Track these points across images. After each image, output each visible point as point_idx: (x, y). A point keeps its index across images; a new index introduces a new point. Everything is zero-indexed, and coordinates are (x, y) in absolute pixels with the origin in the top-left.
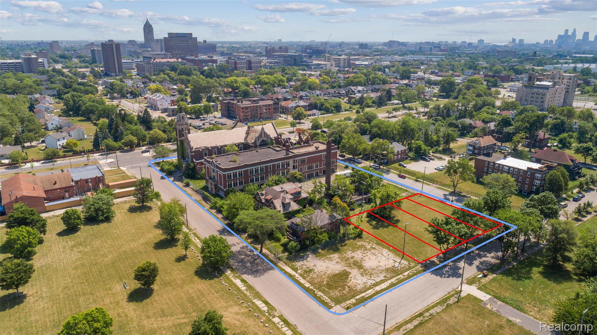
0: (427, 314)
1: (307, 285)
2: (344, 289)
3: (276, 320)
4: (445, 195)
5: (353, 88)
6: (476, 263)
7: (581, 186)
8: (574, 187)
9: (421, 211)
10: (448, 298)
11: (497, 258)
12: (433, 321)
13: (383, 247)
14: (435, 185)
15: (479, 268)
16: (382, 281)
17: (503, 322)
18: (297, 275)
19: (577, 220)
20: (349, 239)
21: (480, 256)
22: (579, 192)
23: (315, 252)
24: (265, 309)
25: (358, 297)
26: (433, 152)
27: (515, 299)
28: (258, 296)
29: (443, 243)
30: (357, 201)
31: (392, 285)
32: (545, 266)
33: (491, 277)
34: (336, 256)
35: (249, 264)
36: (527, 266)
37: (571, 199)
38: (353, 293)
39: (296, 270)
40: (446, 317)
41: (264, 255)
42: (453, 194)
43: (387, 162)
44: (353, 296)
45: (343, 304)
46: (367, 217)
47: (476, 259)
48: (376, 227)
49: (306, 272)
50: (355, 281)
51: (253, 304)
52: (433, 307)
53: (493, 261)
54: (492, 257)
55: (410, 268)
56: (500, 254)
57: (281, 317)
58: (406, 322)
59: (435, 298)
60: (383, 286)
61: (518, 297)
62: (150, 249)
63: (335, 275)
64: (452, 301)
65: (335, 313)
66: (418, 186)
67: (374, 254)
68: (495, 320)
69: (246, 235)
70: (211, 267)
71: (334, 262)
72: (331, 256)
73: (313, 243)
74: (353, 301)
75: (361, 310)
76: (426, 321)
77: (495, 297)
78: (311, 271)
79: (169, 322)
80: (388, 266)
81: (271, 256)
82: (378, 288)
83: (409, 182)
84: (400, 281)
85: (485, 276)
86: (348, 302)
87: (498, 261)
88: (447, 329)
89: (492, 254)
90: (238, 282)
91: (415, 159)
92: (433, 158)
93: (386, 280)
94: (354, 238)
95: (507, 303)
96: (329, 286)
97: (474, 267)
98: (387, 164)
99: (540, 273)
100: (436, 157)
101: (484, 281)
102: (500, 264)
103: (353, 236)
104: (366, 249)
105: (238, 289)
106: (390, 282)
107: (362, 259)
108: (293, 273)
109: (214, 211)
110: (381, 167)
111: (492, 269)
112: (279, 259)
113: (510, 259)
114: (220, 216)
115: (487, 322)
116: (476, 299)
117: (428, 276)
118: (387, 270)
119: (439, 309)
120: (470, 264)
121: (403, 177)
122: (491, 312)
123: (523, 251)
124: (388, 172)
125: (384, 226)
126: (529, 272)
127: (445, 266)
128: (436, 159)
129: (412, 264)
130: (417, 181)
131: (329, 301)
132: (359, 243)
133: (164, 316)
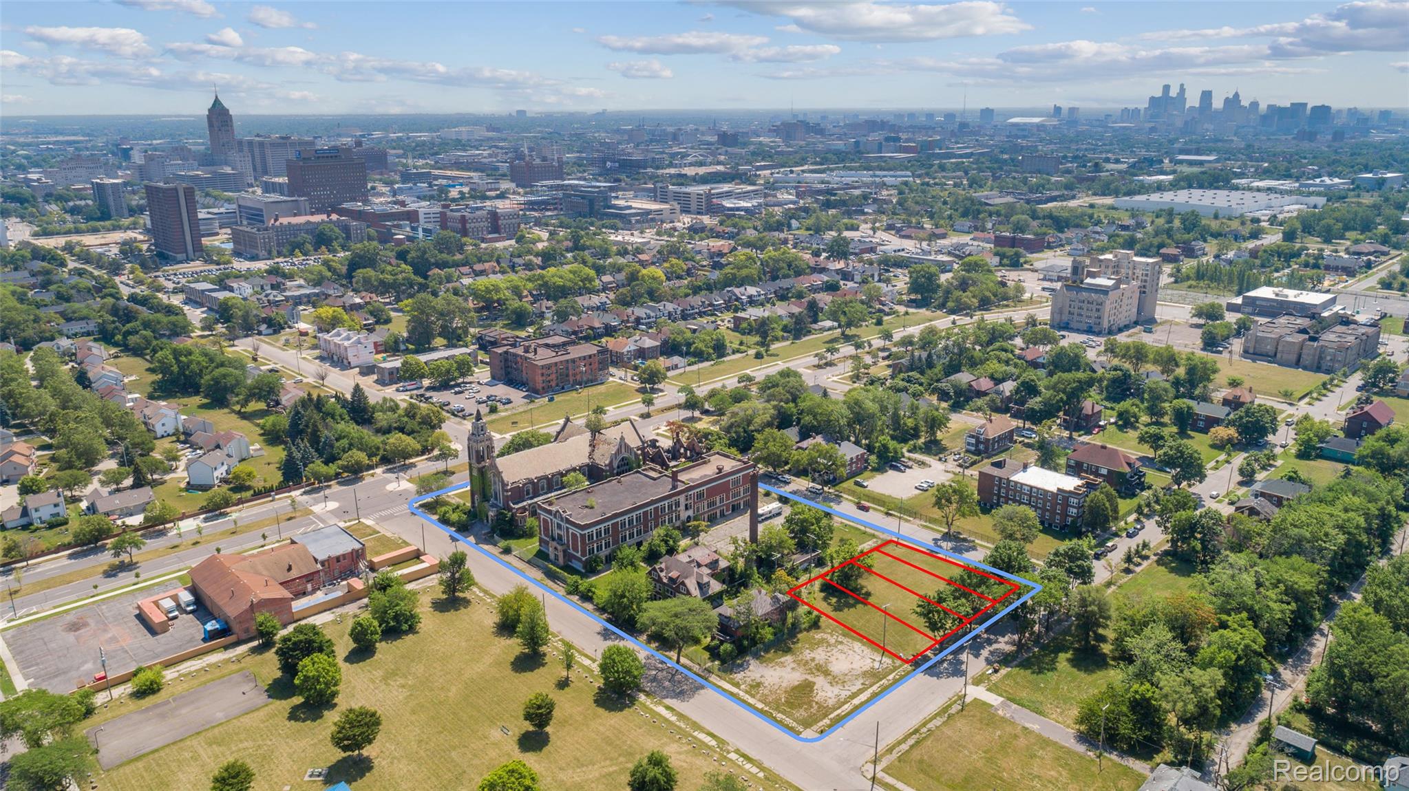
0: (924, 730)
1: (760, 706)
2: (812, 707)
3: (733, 756)
4: (936, 540)
5: (737, 291)
6: (985, 653)
7: (1139, 510)
8: (1129, 513)
9: (902, 573)
10: (950, 706)
11: (1013, 643)
12: (932, 738)
13: (853, 639)
14: (918, 522)
15: (989, 662)
16: (861, 691)
17: (1018, 730)
18: (741, 693)
19: (1127, 571)
20: (801, 632)
21: (990, 642)
22: (1138, 520)
23: (757, 656)
24: (713, 743)
25: (832, 716)
26: (909, 451)
27: (1034, 699)
28: (697, 726)
29: (938, 629)
30: (801, 563)
31: (875, 696)
32: (1075, 649)
33: (1004, 671)
34: (788, 658)
35: (667, 683)
36: (1052, 652)
37: (1124, 534)
38: (825, 711)
39: (737, 685)
40: (947, 731)
41: (684, 666)
42: (947, 537)
43: (835, 479)
44: (826, 716)
45: (815, 727)
46: (822, 590)
47: (984, 648)
48: (838, 608)
49: (751, 686)
50: (824, 694)
51: (695, 738)
52: (931, 720)
53: (1009, 648)
54: (1006, 643)
55: (895, 668)
56: (1016, 637)
57: (737, 751)
58: (899, 743)
59: (934, 707)
60: (863, 697)
61: (1038, 696)
62: (508, 671)
63: (794, 688)
64: (955, 709)
65: (806, 740)
66: (892, 526)
67: (842, 652)
68: (1009, 729)
69: (645, 637)
70: (615, 692)
71: (789, 669)
72: (782, 659)
73: (754, 642)
74: (826, 721)
75: (839, 734)
76: (924, 738)
77: (1009, 699)
78: (759, 685)
79: (594, 772)
80: (864, 669)
81: (696, 668)
82: (856, 701)
83: (875, 517)
84: (885, 690)
85: (996, 671)
86: (821, 724)
87: (1014, 648)
88: (950, 746)
89: (1006, 638)
90: (661, 710)
91: (879, 469)
92: (910, 463)
93: (865, 689)
94: (808, 630)
95: (1023, 706)
96: (789, 703)
97: (982, 658)
98: (834, 482)
99: (1069, 660)
100: (914, 460)
101: (995, 678)
102: (1017, 652)
103: (806, 625)
104: (829, 645)
105: (666, 720)
106: (870, 691)
107: (827, 662)
108: (735, 690)
109: (575, 598)
110: (826, 489)
111: (1006, 660)
112: (709, 671)
113: (1030, 644)
114: (589, 606)
115: (998, 733)
116: (984, 703)
117: (920, 679)
118: (865, 674)
119: (938, 722)
120: (977, 656)
121: (865, 509)
122: (1003, 720)
123: (1048, 628)
124: (838, 499)
125: (850, 606)
126: (1054, 661)
127: (942, 662)
128: (915, 466)
129: (898, 662)
130: (888, 514)
131: (794, 724)
132: (818, 636)
133: (583, 765)
